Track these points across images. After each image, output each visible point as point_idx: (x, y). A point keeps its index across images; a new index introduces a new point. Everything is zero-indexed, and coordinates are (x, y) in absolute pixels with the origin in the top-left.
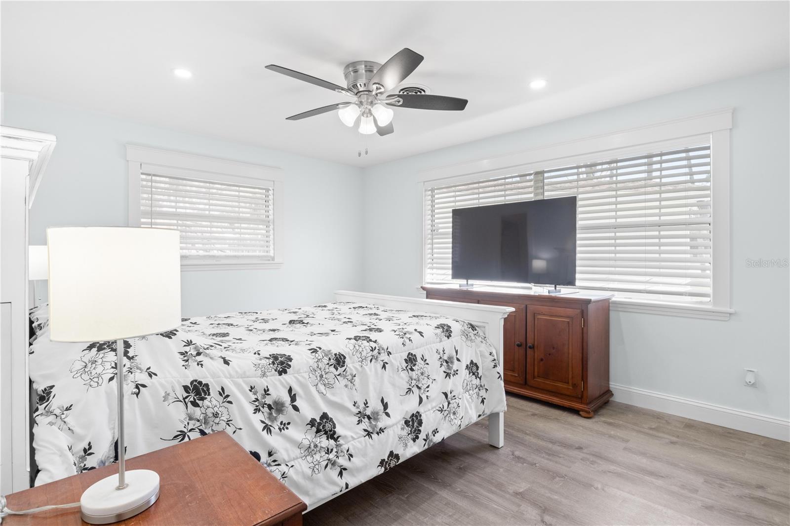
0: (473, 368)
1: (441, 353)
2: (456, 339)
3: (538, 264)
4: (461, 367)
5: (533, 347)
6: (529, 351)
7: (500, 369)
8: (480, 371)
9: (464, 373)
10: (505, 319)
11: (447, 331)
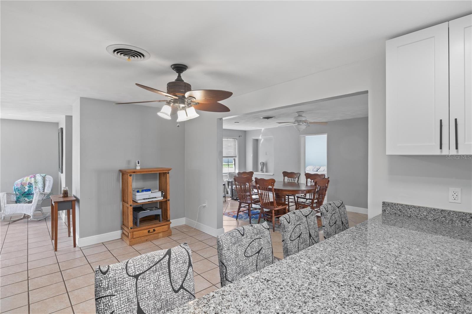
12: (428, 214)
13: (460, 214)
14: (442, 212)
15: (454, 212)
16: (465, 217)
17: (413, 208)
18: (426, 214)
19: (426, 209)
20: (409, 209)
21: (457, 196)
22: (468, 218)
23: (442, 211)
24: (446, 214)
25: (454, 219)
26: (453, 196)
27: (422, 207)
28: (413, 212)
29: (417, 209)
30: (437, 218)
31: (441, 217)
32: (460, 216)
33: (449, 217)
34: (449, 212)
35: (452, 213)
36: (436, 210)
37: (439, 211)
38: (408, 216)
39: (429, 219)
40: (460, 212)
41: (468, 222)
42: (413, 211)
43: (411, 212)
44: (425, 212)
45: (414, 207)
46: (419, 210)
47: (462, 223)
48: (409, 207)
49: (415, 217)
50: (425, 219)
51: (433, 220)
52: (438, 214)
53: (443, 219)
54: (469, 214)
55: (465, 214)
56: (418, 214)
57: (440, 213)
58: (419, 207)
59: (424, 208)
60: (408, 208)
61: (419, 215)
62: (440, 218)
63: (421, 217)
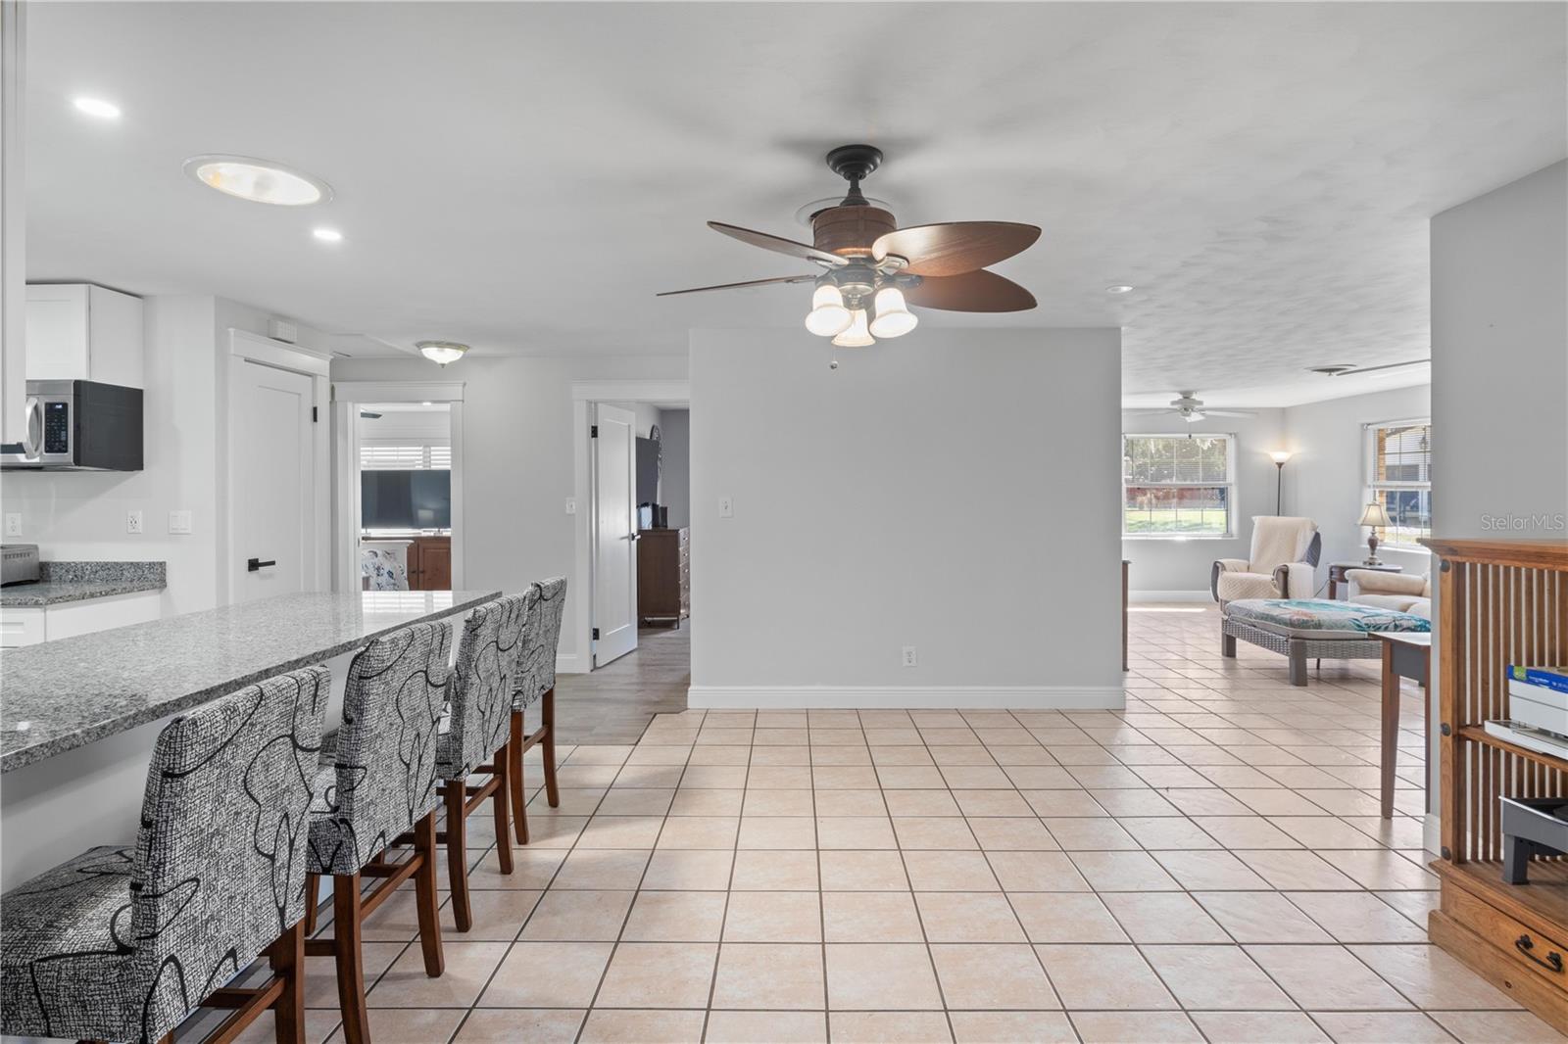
0: (390, 574)
1: (374, 564)
2: (380, 558)
3: (424, 514)
4: (385, 572)
5: (423, 572)
6: (421, 575)
7: (405, 574)
8: (394, 576)
9: (386, 575)
10: (408, 548)
11: (376, 554)
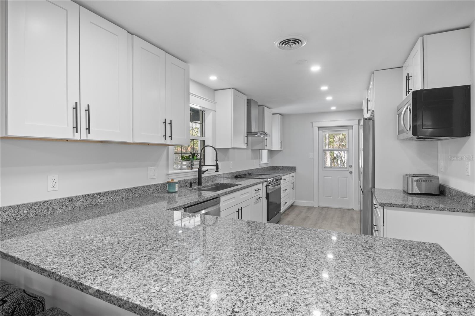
12: (29, 211)
13: (60, 200)
14: (45, 204)
15: (55, 201)
16: (65, 202)
17: (10, 210)
18: (27, 212)
19: (26, 205)
20: (5, 212)
21: (55, 183)
22: (67, 202)
23: (45, 202)
24: (48, 205)
25: (56, 207)
26: (52, 184)
27: (22, 205)
28: (10, 215)
29: (16, 208)
30: (39, 212)
31: (44, 209)
32: (61, 203)
33: (51, 207)
34: (50, 201)
35: (53, 202)
36: (38, 203)
37: (41, 204)
38: (3, 223)
39: (30, 217)
40: (61, 199)
41: (67, 206)
42: (11, 213)
43: (7, 216)
44: (26, 210)
45: (12, 207)
46: (19, 209)
47: (62, 209)
48: (5, 209)
49: (14, 220)
50: (26, 218)
51: (35, 216)
52: (40, 207)
53: (46, 211)
54: (67, 198)
55: (64, 199)
56: (16, 216)
57: (42, 206)
58: (18, 206)
59: (24, 205)
60: (3, 212)
61: (18, 216)
62: (43, 211)
63: (21, 217)
